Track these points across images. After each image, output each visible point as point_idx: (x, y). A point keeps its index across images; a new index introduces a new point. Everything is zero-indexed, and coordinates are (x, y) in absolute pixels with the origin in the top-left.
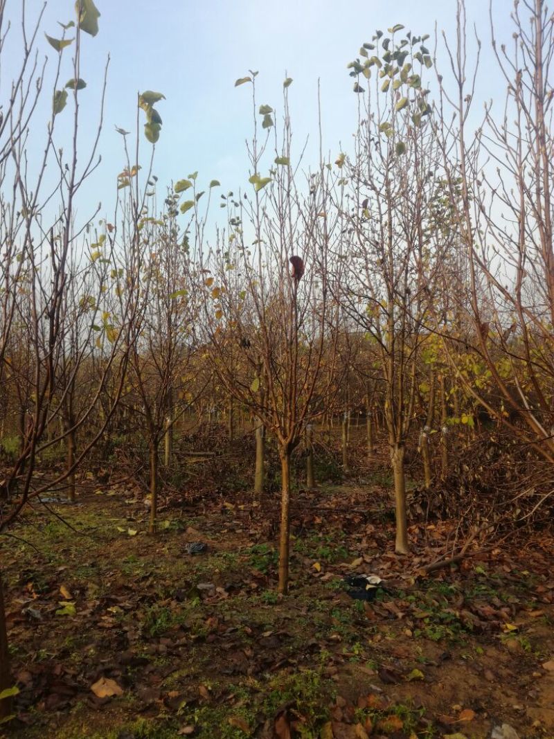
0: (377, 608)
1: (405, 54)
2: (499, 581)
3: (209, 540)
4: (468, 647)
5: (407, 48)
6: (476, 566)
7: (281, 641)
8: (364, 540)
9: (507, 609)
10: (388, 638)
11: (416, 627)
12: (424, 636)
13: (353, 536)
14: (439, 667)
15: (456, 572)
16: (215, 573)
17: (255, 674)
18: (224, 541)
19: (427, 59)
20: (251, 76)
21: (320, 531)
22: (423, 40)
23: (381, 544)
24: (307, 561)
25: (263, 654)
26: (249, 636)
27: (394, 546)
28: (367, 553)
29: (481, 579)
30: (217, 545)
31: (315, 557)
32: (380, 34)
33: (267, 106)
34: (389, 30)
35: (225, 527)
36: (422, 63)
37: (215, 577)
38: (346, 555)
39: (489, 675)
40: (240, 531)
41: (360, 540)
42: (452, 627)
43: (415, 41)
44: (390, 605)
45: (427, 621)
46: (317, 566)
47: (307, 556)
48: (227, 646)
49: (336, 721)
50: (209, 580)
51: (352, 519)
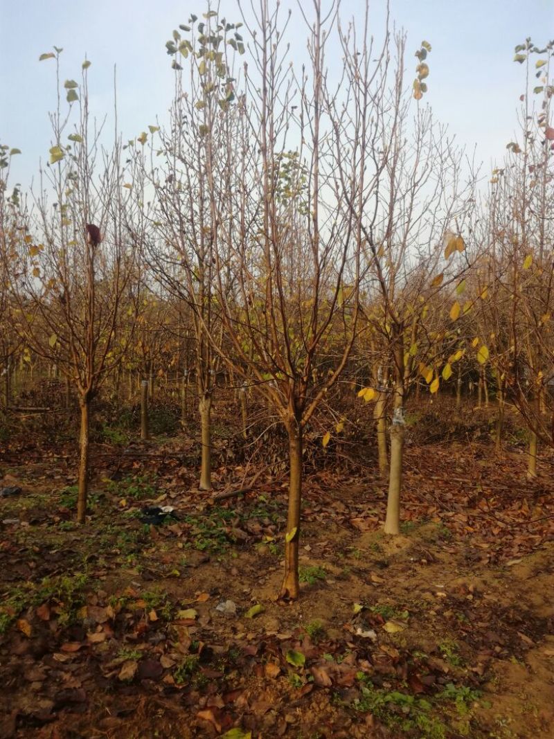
0: (161, 530)
1: (220, 39)
2: (275, 506)
3: (25, 484)
4: (227, 553)
5: (222, 33)
6: (260, 495)
7: (65, 556)
8: (174, 481)
9: (273, 527)
10: (162, 550)
11: (188, 541)
12: (193, 548)
13: (166, 477)
14: (196, 568)
15: (241, 500)
16: (22, 511)
17: (34, 580)
18: (40, 485)
19: (241, 46)
20: (55, 53)
21: (136, 474)
22: (237, 27)
23: (188, 482)
24: (115, 499)
25: (46, 566)
26: (37, 554)
27: (199, 484)
28: (173, 491)
29: (261, 505)
30: (31, 488)
31: (124, 495)
32: (194, 18)
33: (73, 82)
34: (204, 15)
35: (44, 474)
36: (236, 49)
37: (22, 514)
38: (153, 493)
39: (234, 571)
40: (59, 477)
41: (170, 481)
42: (218, 540)
43: (229, 27)
44: (174, 527)
45: (199, 536)
46: (123, 502)
47: (116, 495)
48: (14, 561)
49: (91, 605)
50: (16, 516)
51: (169, 464)
